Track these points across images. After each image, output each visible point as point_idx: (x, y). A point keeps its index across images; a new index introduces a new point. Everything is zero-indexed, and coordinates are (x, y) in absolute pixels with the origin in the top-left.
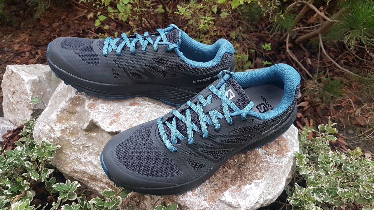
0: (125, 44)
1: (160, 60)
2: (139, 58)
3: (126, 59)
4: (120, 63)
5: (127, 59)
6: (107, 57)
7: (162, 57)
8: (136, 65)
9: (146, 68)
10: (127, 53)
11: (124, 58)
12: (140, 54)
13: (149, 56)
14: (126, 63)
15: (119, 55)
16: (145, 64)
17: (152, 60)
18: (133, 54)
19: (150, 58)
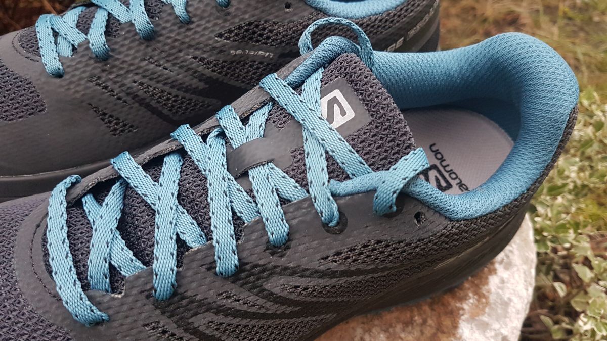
0: (109, 14)
1: (247, 31)
2: (173, 47)
3: (132, 64)
4: (115, 83)
5: (137, 61)
6: (66, 77)
7: (253, 19)
8: (173, 73)
9: (208, 72)
10: (127, 42)
11: (124, 62)
12: (171, 31)
13: (205, 29)
14: (136, 78)
15: (104, 58)
16: (202, 60)
17: (223, 41)
18: (150, 37)
19: (213, 35)
